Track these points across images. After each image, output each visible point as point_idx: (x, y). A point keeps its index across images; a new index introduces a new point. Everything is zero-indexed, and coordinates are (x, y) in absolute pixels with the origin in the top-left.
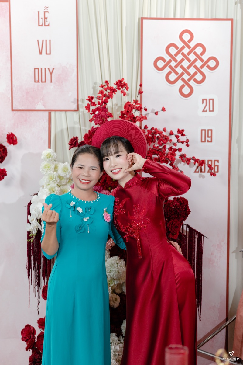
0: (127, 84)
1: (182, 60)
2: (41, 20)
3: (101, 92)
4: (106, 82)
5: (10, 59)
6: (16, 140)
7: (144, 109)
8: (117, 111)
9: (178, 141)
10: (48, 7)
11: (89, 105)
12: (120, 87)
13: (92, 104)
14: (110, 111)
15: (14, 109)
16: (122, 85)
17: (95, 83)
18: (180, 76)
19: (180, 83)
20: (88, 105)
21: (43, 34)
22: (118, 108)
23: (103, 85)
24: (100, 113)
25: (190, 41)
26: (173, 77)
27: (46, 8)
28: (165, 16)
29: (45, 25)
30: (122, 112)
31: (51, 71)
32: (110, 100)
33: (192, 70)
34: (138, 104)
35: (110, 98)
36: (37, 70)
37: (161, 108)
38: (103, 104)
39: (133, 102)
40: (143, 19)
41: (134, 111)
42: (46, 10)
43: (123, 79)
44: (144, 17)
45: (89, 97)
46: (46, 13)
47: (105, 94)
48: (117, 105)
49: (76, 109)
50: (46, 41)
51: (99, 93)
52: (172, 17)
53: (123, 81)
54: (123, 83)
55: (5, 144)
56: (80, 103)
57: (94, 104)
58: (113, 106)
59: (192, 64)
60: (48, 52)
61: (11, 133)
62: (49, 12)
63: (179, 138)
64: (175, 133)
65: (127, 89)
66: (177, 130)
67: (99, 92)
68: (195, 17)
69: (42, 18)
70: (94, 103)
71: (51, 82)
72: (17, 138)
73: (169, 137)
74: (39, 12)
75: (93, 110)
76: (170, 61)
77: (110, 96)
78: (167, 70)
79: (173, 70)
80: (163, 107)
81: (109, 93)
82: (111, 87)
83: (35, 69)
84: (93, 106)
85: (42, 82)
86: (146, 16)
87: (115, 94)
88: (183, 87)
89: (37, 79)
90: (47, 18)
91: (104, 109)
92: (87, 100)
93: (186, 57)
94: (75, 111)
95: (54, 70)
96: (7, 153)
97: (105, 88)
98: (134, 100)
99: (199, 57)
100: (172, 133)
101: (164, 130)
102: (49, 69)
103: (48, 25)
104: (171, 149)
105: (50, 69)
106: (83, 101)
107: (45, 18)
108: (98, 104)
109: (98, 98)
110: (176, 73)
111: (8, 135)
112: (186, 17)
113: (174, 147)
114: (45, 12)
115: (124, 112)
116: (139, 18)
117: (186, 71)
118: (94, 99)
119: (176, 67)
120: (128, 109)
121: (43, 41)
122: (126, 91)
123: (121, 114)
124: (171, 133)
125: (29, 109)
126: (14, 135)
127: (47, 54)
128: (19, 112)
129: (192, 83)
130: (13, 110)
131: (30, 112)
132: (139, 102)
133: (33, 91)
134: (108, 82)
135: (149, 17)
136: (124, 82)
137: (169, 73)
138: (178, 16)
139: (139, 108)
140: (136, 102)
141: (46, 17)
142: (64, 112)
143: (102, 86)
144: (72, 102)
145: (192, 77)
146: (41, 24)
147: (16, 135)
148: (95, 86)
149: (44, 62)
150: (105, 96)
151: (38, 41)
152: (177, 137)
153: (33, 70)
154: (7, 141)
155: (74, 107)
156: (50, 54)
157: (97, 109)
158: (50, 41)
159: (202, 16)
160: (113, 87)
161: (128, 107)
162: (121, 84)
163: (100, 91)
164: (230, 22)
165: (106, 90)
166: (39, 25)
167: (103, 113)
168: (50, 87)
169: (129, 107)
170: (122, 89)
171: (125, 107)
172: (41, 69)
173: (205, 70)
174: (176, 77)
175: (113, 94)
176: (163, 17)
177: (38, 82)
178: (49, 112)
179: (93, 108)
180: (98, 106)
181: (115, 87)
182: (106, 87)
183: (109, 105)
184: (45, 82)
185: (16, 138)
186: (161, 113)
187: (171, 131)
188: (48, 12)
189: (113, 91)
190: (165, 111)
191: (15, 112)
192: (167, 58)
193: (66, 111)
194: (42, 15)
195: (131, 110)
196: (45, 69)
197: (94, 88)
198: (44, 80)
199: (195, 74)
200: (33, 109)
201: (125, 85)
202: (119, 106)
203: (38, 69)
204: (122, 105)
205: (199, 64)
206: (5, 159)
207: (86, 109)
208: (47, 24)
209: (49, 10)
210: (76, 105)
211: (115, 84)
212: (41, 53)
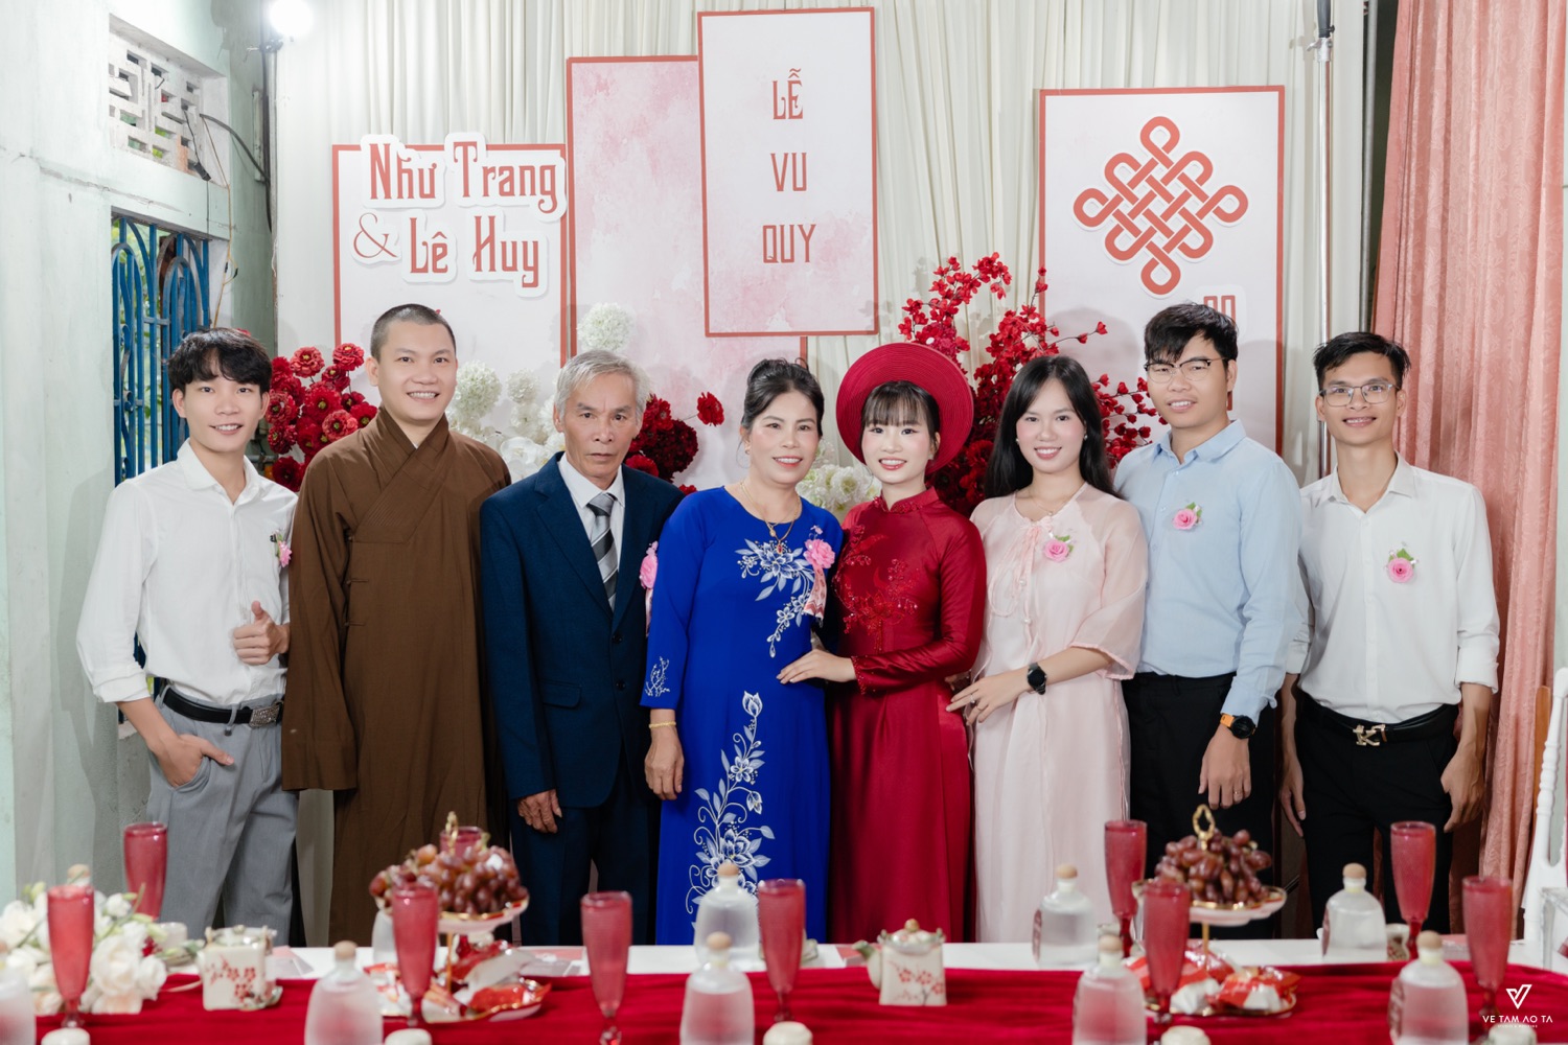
0: (1007, 268)
1: (1150, 197)
2: (780, 104)
3: (939, 286)
4: (953, 261)
5: (701, 204)
6: (722, 410)
7: (1052, 331)
8: (980, 332)
9: (1141, 410)
10: (798, 71)
11: (910, 321)
12: (990, 275)
13: (918, 319)
14: (960, 333)
15: (711, 331)
16: (995, 269)
17: (922, 261)
18: (1144, 240)
19: (1144, 256)
20: (907, 321)
21: (788, 138)
22: (981, 325)
23: (944, 268)
24: (940, 343)
25: (1170, 146)
26: (1125, 241)
27: (794, 72)
28: (1102, 84)
29: (791, 117)
30: (992, 337)
31: (807, 233)
32: (961, 307)
33: (1176, 223)
34: (1035, 316)
35: (963, 303)
36: (770, 232)
37: (1095, 327)
38: (944, 319)
39: (1020, 310)
40: (1044, 93)
41: (1023, 334)
42: (794, 78)
43: (996, 255)
44: (1046, 88)
45: (909, 301)
46: (793, 85)
47: (949, 290)
48: (978, 315)
49: (872, 329)
50: (794, 155)
51: (933, 290)
52: (1121, 85)
53: (997, 260)
54: (995, 264)
55: (694, 422)
56: (882, 313)
57: (922, 319)
58: (970, 320)
59: (1176, 205)
60: (800, 184)
61: (709, 395)
62: (802, 82)
63: (1142, 402)
64: (1133, 388)
65: (1007, 280)
66: (1137, 382)
67: (931, 286)
68: (1182, 84)
69: (783, 99)
70: (922, 316)
71: (807, 260)
72: (723, 407)
73: (1116, 399)
74: (775, 83)
75: (918, 333)
76: (1117, 200)
77: (964, 297)
78: (1111, 222)
79: (1126, 222)
80: (1100, 323)
81: (959, 288)
82: (964, 276)
83: (765, 228)
84: (920, 323)
85: (784, 260)
86: (1053, 87)
87: (976, 292)
88: (1151, 265)
89: (770, 253)
90: (796, 98)
91: (947, 330)
92: (905, 308)
93: (1159, 188)
94: (869, 333)
95: (816, 228)
96: (697, 444)
97: (949, 277)
98: (1023, 307)
99: (1194, 188)
100: (1125, 388)
101: (1104, 380)
102: (801, 227)
103: (800, 116)
104: (1120, 429)
105: (804, 227)
106: (889, 306)
107: (792, 98)
108: (932, 319)
109: (934, 303)
110: (1134, 231)
111: (700, 399)
112: (1160, 84)
113: (1129, 425)
114: (791, 83)
115: (999, 338)
116: (1034, 90)
117: (1159, 224)
118: (923, 306)
119: (1134, 214)
120: (1011, 331)
121: (786, 155)
122: (1003, 285)
123: (990, 341)
124: (1122, 390)
125: (750, 330)
126: (716, 400)
127: (795, 189)
128: (725, 340)
129: (1176, 255)
130: (708, 334)
131: (754, 338)
132: (1037, 311)
133: (761, 284)
134: (958, 261)
135: (1060, 87)
136: (999, 263)
137: (1116, 232)
138: (1137, 84)
139: (1038, 328)
140: (1029, 311)
141: (794, 95)
142: (842, 337)
143: (942, 272)
144: (862, 311)
145: (1176, 240)
146: (780, 113)
147: (719, 399)
148: (920, 267)
149: (788, 210)
150: (948, 295)
151: (773, 155)
152: (1137, 399)
153: (762, 230)
154: (699, 415)
155: (869, 324)
156: (804, 188)
157: (930, 331)
158: (804, 155)
159: (1202, 83)
160: (969, 275)
161: (1010, 327)
162: (990, 267)
163: (934, 283)
164: (1276, 94)
165: (952, 283)
166: (776, 117)
167: (946, 342)
168: (802, 273)
169: (1012, 326)
170: (993, 281)
171: (1003, 326)
172: (782, 227)
173: (1210, 221)
174: (1134, 240)
175: (972, 293)
176: (1098, 86)
177: (774, 260)
178: (801, 339)
179: (919, 328)
180: (930, 322)
181: (975, 274)
182: (952, 273)
183: (958, 319)
184: (792, 260)
185: (720, 405)
186: (1094, 339)
187: (1122, 384)
188: (799, 82)
189: (971, 284)
190: (1105, 332)
191: (714, 339)
192: (1111, 192)
193: (845, 334)
194: (783, 92)
195: (1019, 334)
196: (792, 227)
197: (918, 273)
198: (787, 256)
199: (1185, 231)
200: (761, 330)
201: (1001, 269)
202: (985, 320)
203: (774, 227)
204: (991, 315)
205: (1194, 205)
206: (692, 460)
207: (902, 333)
208: (796, 112)
209: (801, 76)
210: (872, 317)
211: (975, 268)
212: (780, 188)
